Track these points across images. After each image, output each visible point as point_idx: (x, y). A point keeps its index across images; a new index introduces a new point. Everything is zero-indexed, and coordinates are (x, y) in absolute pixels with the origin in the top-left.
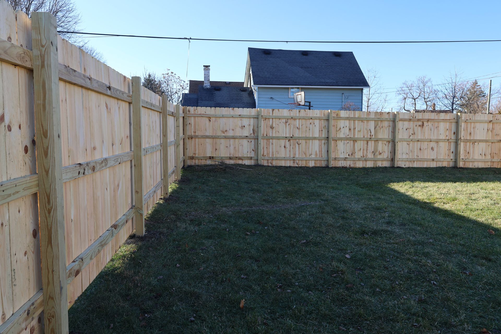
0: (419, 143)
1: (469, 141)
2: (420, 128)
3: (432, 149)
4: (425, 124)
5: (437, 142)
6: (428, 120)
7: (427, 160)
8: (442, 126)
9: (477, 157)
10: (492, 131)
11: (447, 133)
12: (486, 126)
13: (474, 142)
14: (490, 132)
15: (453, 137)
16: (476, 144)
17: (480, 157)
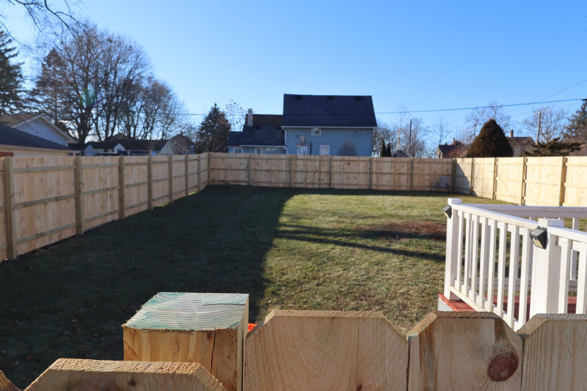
0: (347, 175)
1: (379, 173)
2: (347, 166)
3: (355, 178)
4: (351, 163)
5: (359, 173)
6: (352, 161)
7: (352, 185)
8: (361, 164)
9: (384, 183)
10: (394, 168)
11: (365, 168)
12: (390, 164)
13: (382, 174)
14: (393, 169)
15: (369, 171)
16: (384, 175)
17: (386, 184)
